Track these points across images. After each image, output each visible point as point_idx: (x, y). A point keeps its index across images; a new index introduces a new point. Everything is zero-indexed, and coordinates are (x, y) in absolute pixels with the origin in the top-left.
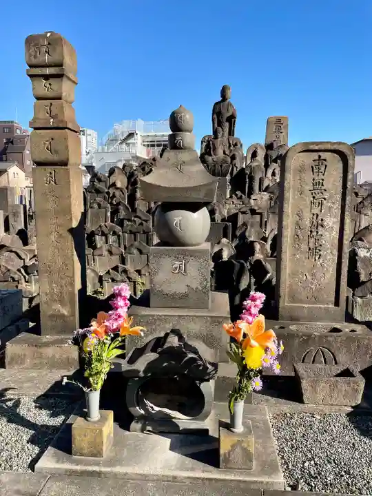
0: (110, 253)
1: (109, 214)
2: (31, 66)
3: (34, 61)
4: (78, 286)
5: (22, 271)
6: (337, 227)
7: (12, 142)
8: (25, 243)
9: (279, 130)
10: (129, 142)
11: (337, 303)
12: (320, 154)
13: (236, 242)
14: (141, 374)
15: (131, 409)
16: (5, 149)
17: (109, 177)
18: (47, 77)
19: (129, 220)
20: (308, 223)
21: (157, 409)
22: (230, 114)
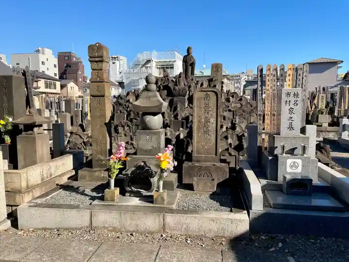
0: (125, 135)
1: (126, 116)
2: (90, 57)
3: (91, 56)
4: (108, 147)
5: (83, 144)
6: (215, 122)
7: (70, 66)
8: (84, 131)
9: (217, 71)
10: (147, 66)
11: (216, 155)
12: (208, 92)
13: (188, 130)
14: (129, 175)
15: (126, 188)
16: (66, 71)
17: (126, 97)
18: (96, 62)
19: (136, 119)
20: (203, 120)
21: (135, 190)
22: (191, 62)
